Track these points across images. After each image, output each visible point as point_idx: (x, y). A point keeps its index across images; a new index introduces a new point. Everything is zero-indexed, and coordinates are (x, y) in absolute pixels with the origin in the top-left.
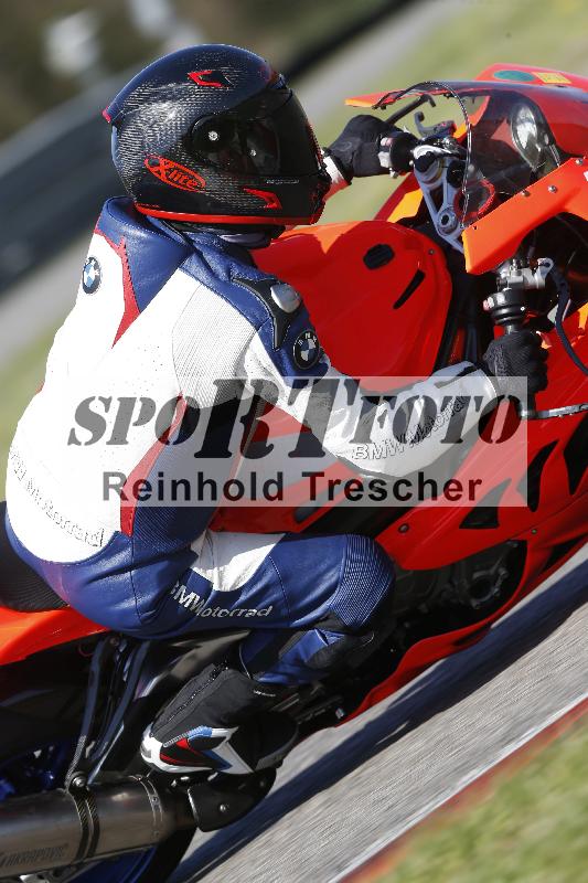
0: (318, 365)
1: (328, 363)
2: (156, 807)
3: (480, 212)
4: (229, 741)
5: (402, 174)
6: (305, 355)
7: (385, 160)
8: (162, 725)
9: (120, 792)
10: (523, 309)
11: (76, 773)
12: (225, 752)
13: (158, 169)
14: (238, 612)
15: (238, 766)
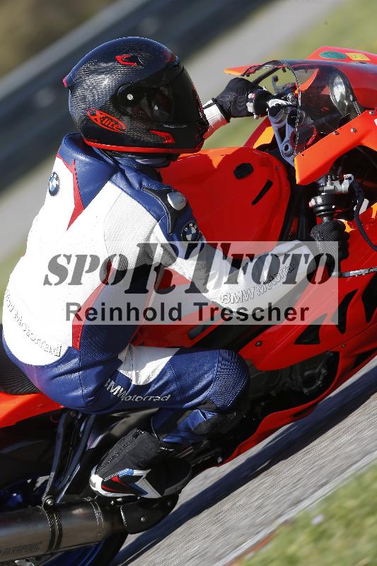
2: (100, 519)
4: (145, 478)
5: (261, 117)
6: (189, 238)
9: (77, 508)
10: (334, 207)
11: (48, 497)
12: (143, 485)
13: (96, 117)
14: (148, 398)
15: (152, 493)
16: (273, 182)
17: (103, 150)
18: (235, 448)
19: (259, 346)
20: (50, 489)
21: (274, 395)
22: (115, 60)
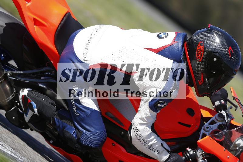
0: (157, 109)
1: (159, 112)
2: (8, 99)
3: (215, 139)
4: (34, 114)
5: (214, 109)
6: (159, 105)
7: (217, 103)
8: (32, 93)
9: (9, 86)
10: (191, 160)
11: (11, 73)
12: (30, 113)
13: (200, 46)
14: (74, 105)
15: (27, 118)
16: (191, 127)
17: (185, 52)
18: (58, 147)
19: (112, 145)
20: (15, 73)
21: (89, 157)
22: (229, 46)
